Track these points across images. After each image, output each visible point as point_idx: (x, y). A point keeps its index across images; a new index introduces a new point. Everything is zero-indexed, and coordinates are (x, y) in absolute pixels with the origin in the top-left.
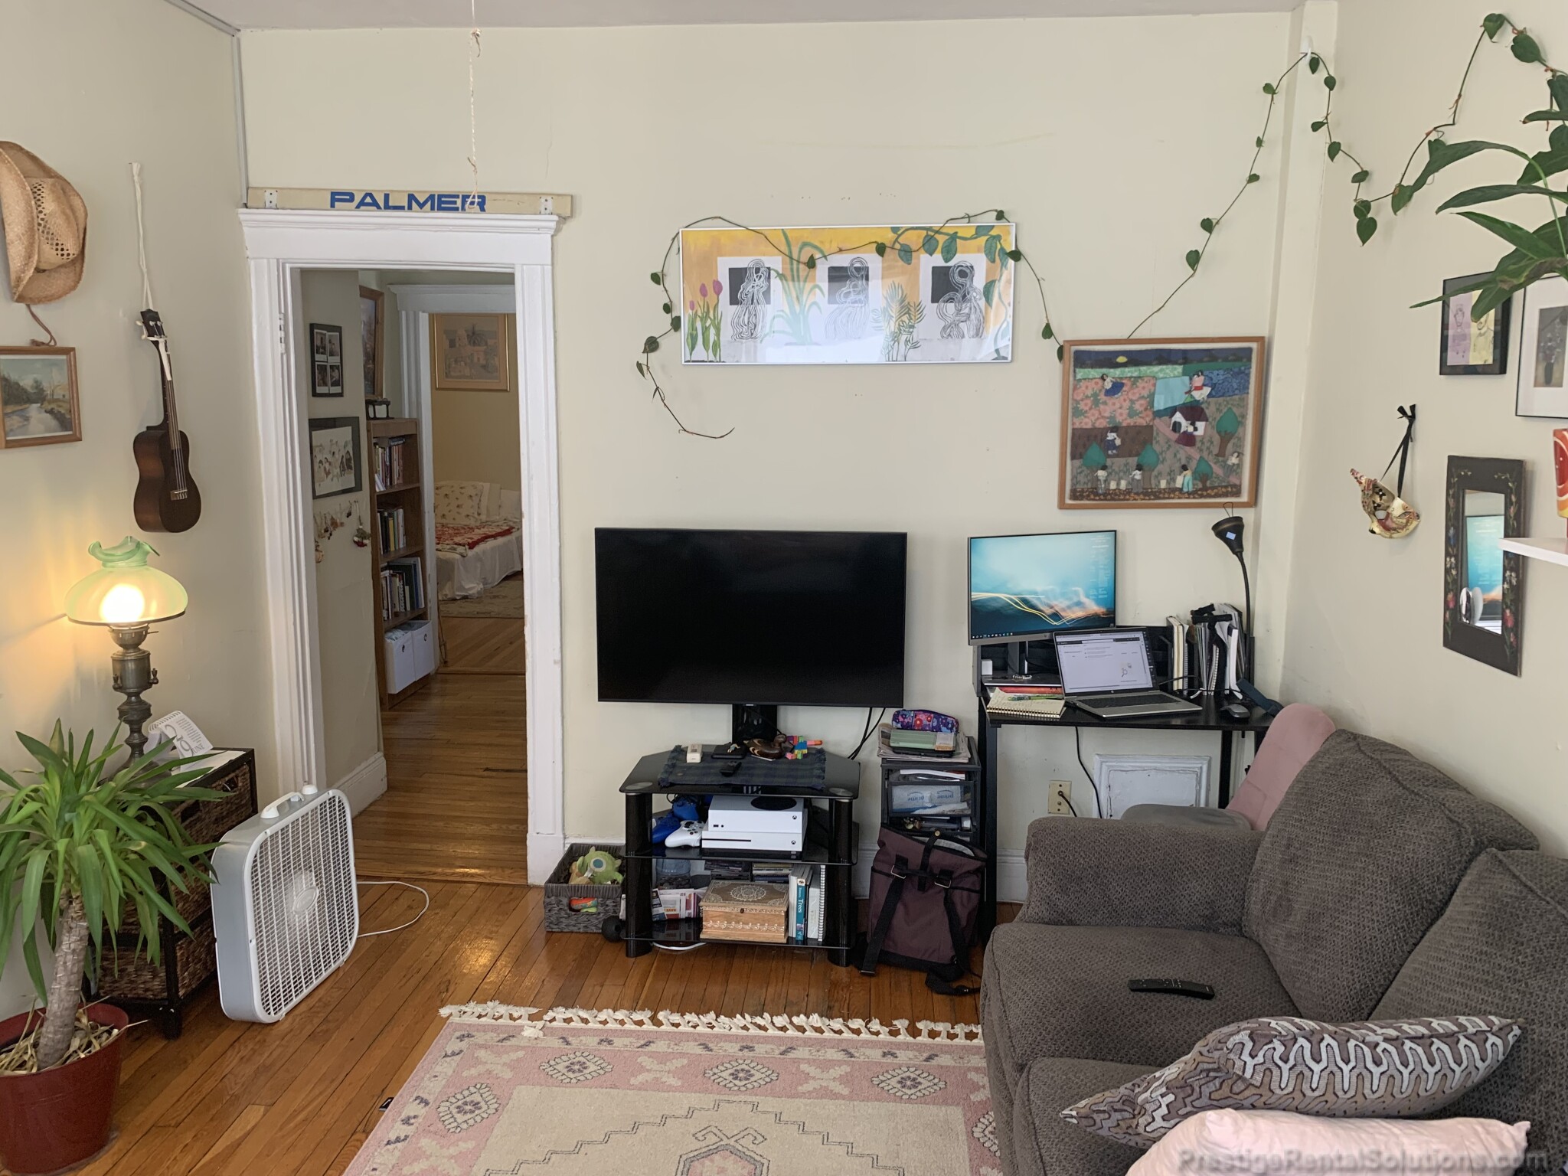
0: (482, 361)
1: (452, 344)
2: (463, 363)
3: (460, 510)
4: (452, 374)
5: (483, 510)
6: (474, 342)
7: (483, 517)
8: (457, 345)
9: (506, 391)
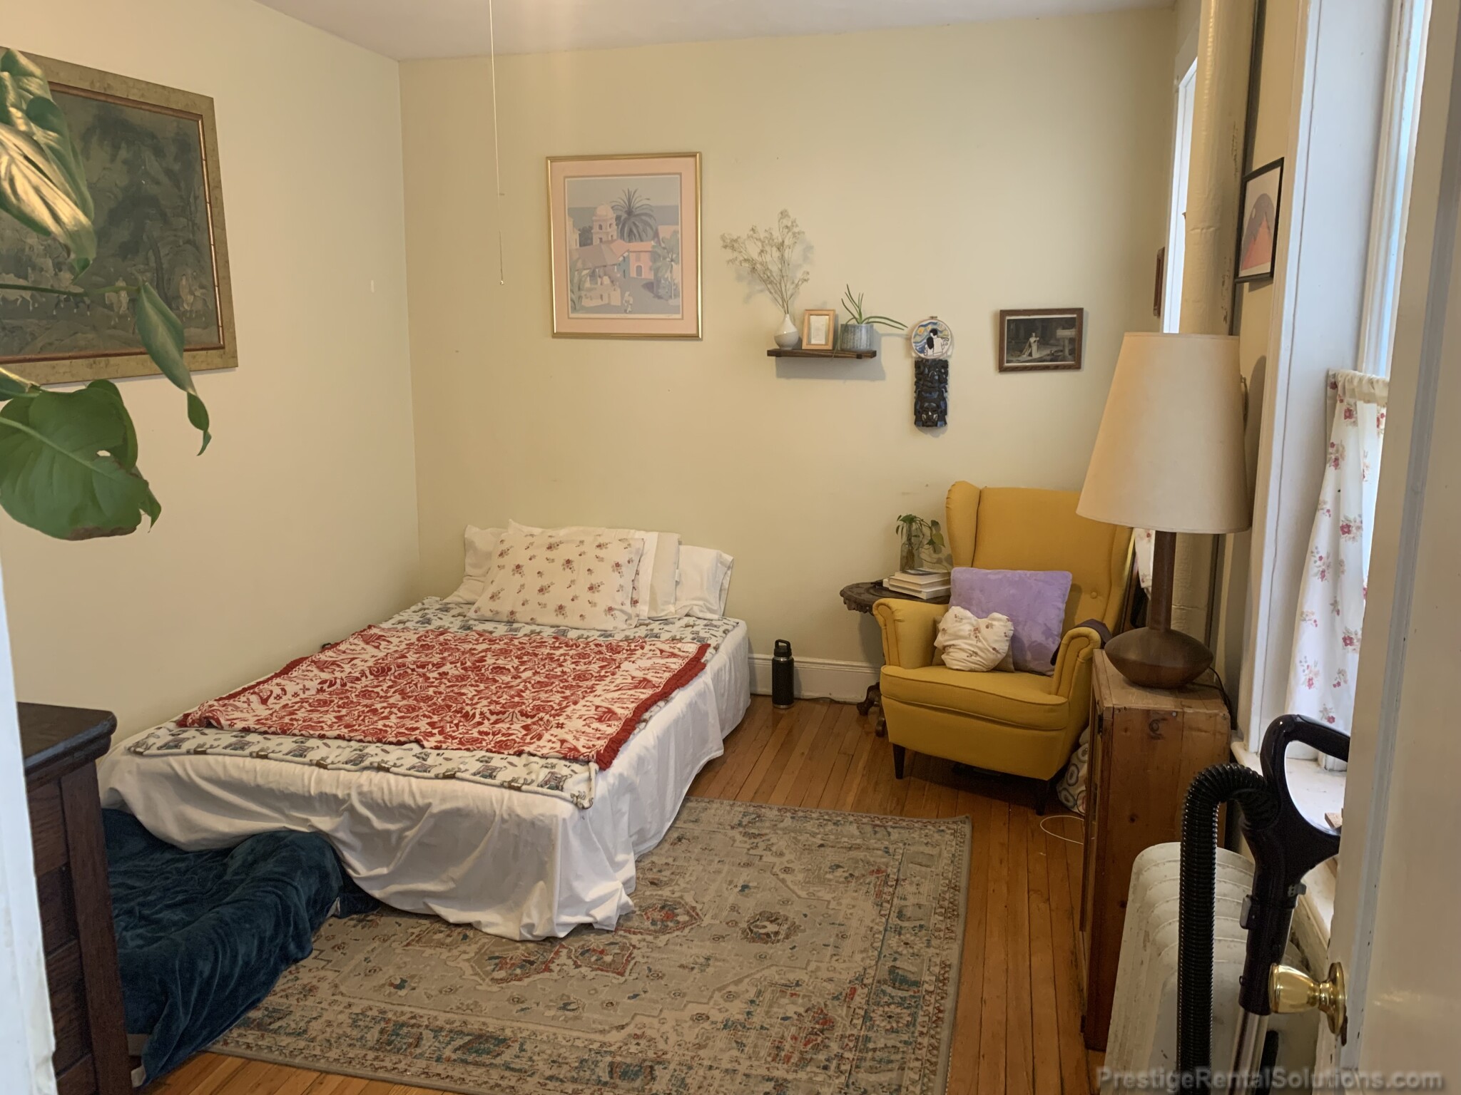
0: (648, 275)
1: (585, 238)
2: (606, 280)
3: (595, 597)
4: (586, 303)
5: (644, 595)
6: (631, 231)
7: (644, 610)
8: (596, 241)
9: (695, 337)
